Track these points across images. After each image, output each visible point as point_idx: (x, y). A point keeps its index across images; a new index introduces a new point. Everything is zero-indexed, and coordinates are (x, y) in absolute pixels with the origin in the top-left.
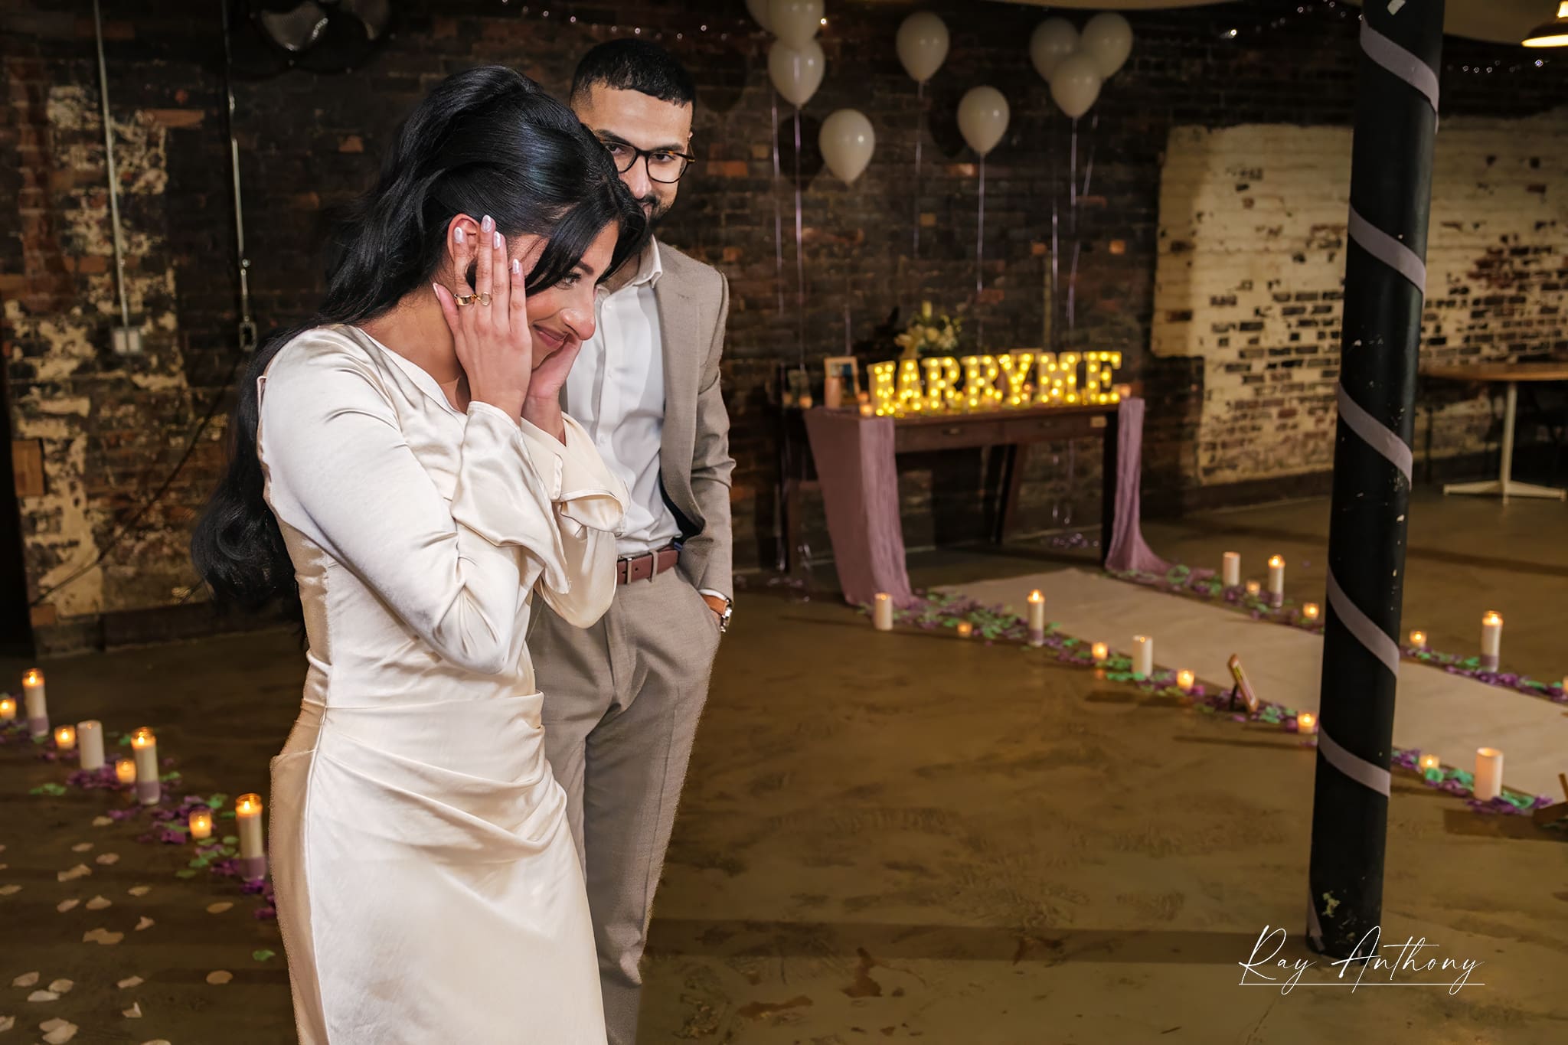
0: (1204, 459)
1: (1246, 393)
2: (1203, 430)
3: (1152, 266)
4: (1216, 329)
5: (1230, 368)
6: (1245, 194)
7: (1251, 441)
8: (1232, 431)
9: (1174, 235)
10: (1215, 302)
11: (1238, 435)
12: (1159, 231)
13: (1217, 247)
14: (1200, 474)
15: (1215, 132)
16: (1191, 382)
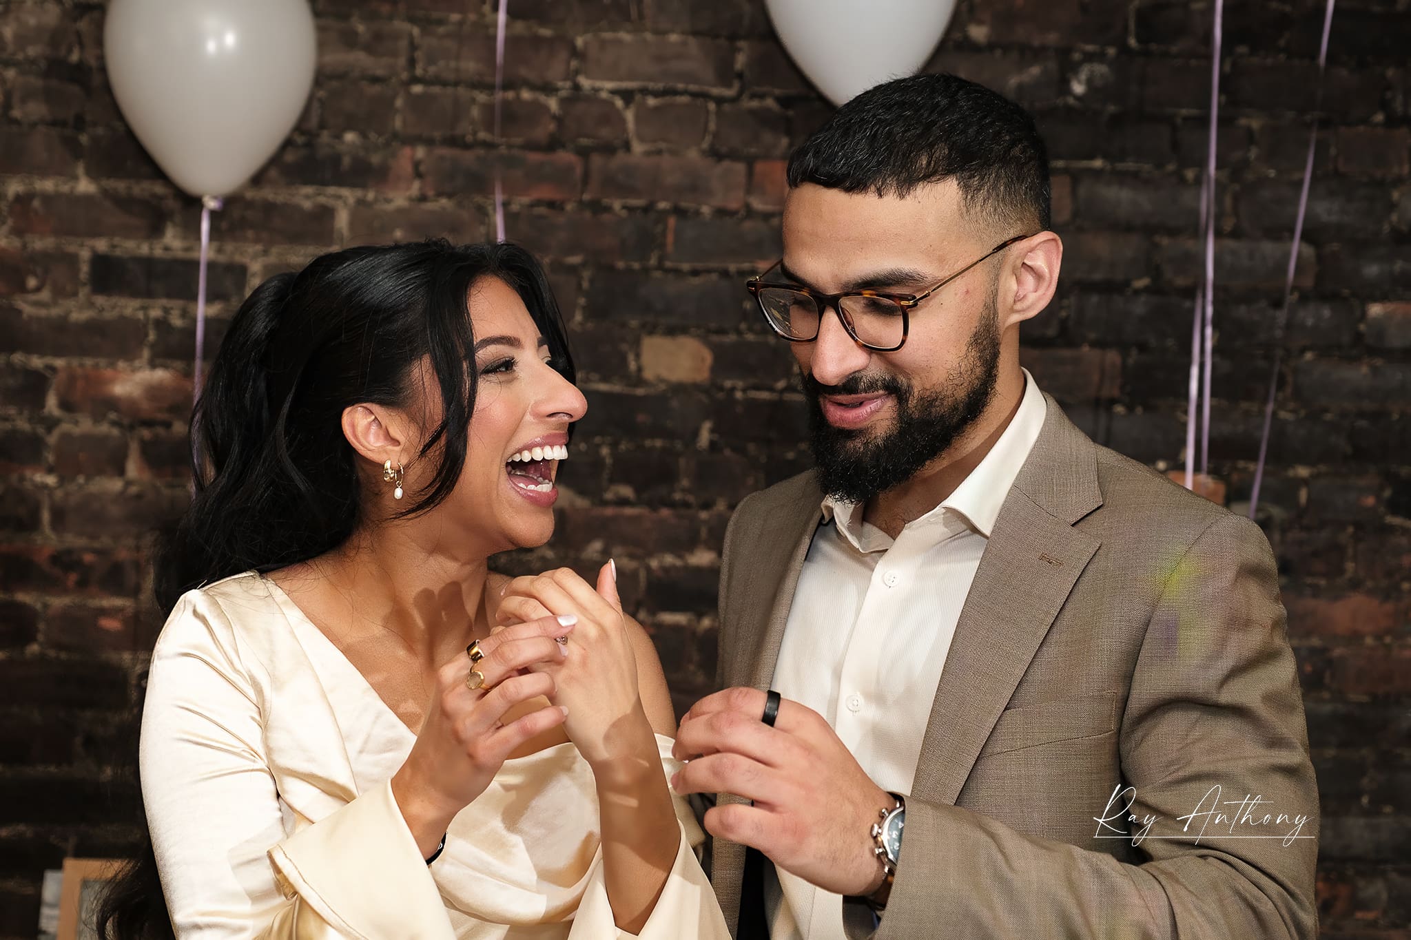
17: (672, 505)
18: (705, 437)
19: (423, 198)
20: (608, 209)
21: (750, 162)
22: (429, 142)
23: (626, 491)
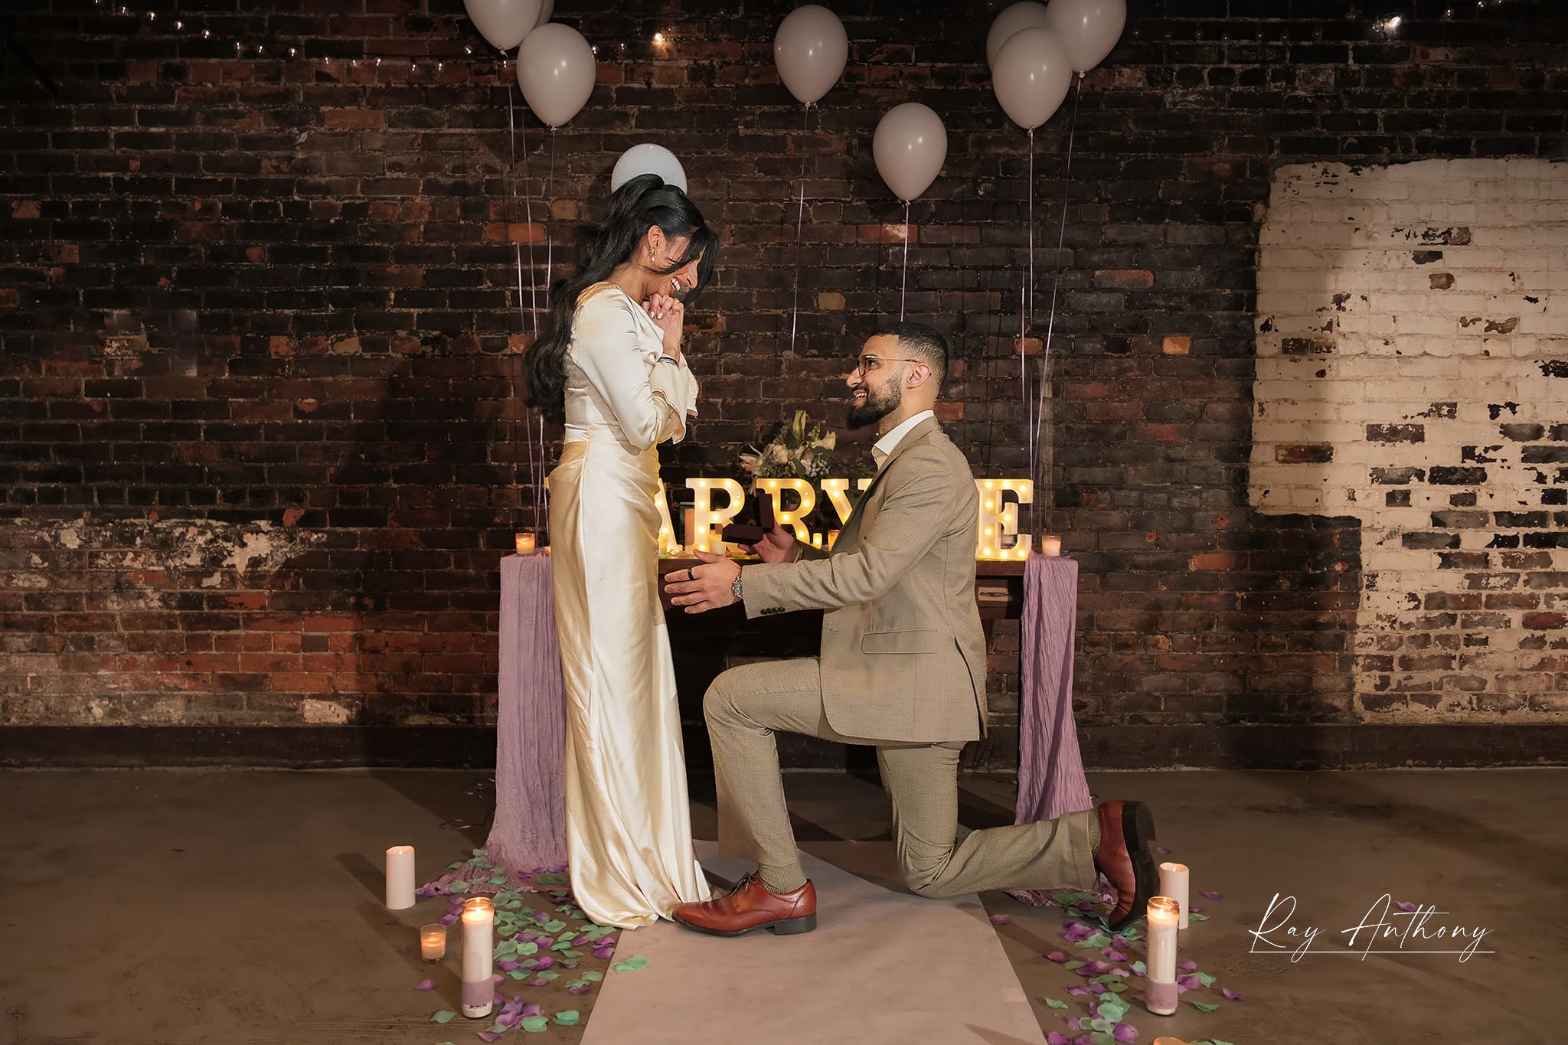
0: (1366, 683)
1: (1453, 582)
2: (1360, 636)
3: (1247, 376)
4: (1379, 476)
5: (1412, 540)
6: (1437, 266)
7: (1464, 661)
8: (1425, 640)
9: (1287, 329)
10: (1374, 433)
11: (1436, 649)
12: (1259, 322)
13: (1377, 347)
14: (1358, 705)
15: (1365, 172)
16: (1331, 559)
17: (833, 357)
18: (843, 331)
19: (735, 244)
20: (804, 245)
21: (857, 225)
22: (736, 223)
23: (815, 352)
